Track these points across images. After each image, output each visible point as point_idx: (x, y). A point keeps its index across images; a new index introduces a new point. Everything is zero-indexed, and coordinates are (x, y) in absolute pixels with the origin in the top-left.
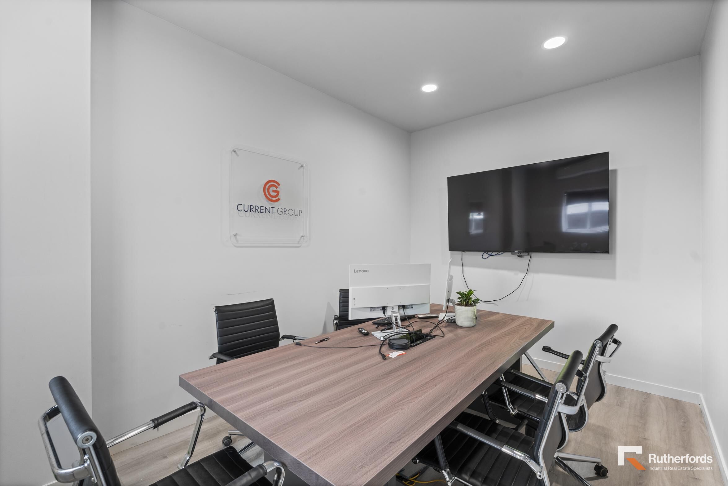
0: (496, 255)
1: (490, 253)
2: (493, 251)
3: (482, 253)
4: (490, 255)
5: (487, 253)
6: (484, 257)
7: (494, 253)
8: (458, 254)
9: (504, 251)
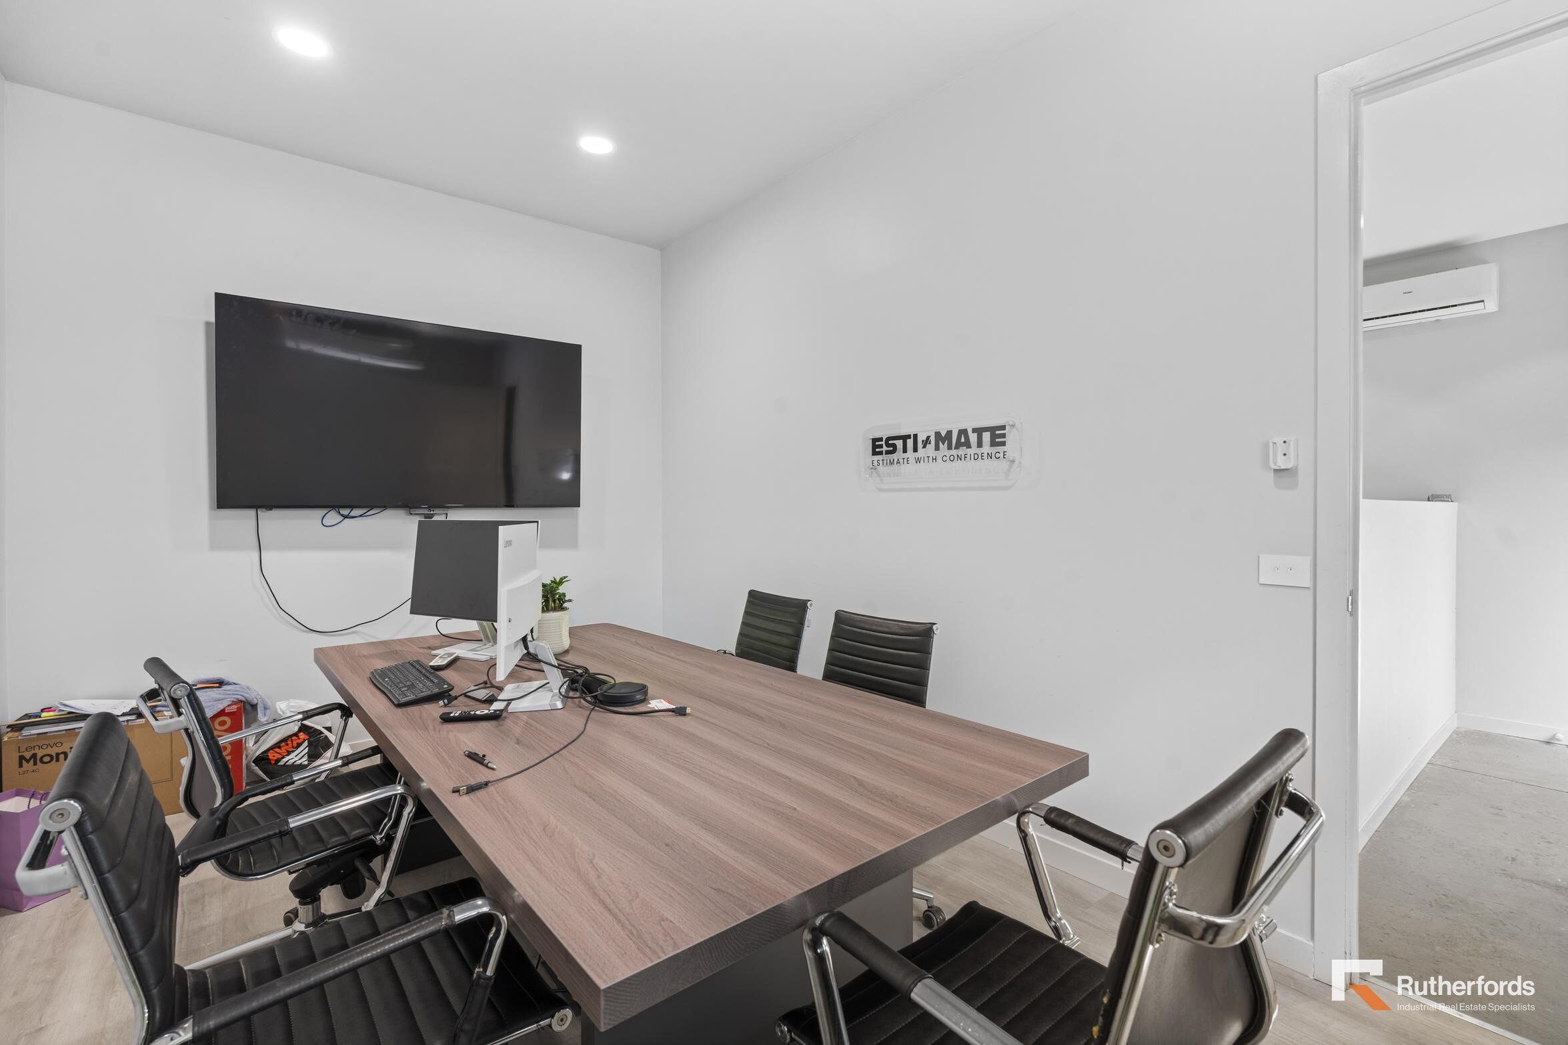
0: (361, 516)
1: (345, 512)
2: (352, 507)
3: (321, 512)
4: (346, 517)
5: (337, 510)
6: (327, 522)
7: (356, 512)
8: (241, 521)
9: (385, 507)
